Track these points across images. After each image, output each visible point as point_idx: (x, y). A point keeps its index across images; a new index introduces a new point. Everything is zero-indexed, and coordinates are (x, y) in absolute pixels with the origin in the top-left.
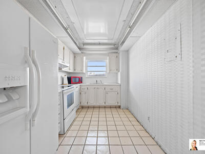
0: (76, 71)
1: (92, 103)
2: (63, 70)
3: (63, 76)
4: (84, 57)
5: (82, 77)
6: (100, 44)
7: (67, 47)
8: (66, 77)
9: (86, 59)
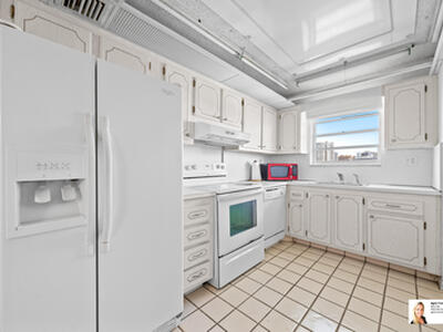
0: (283, 151)
1: (319, 235)
2: (241, 148)
3: (251, 162)
4: (303, 114)
5: (296, 165)
6: (346, 64)
7: (252, 96)
8: (258, 164)
9: (308, 117)
